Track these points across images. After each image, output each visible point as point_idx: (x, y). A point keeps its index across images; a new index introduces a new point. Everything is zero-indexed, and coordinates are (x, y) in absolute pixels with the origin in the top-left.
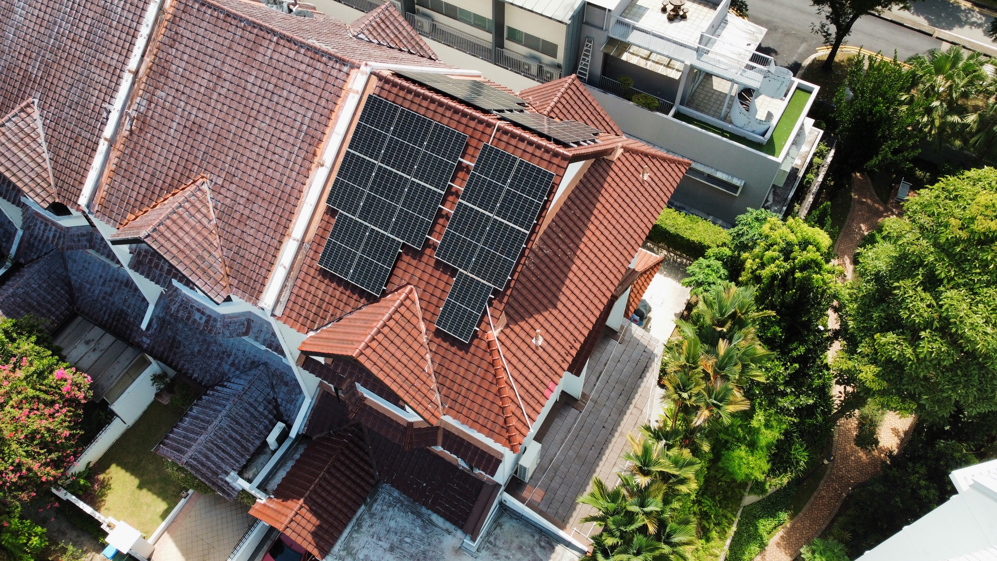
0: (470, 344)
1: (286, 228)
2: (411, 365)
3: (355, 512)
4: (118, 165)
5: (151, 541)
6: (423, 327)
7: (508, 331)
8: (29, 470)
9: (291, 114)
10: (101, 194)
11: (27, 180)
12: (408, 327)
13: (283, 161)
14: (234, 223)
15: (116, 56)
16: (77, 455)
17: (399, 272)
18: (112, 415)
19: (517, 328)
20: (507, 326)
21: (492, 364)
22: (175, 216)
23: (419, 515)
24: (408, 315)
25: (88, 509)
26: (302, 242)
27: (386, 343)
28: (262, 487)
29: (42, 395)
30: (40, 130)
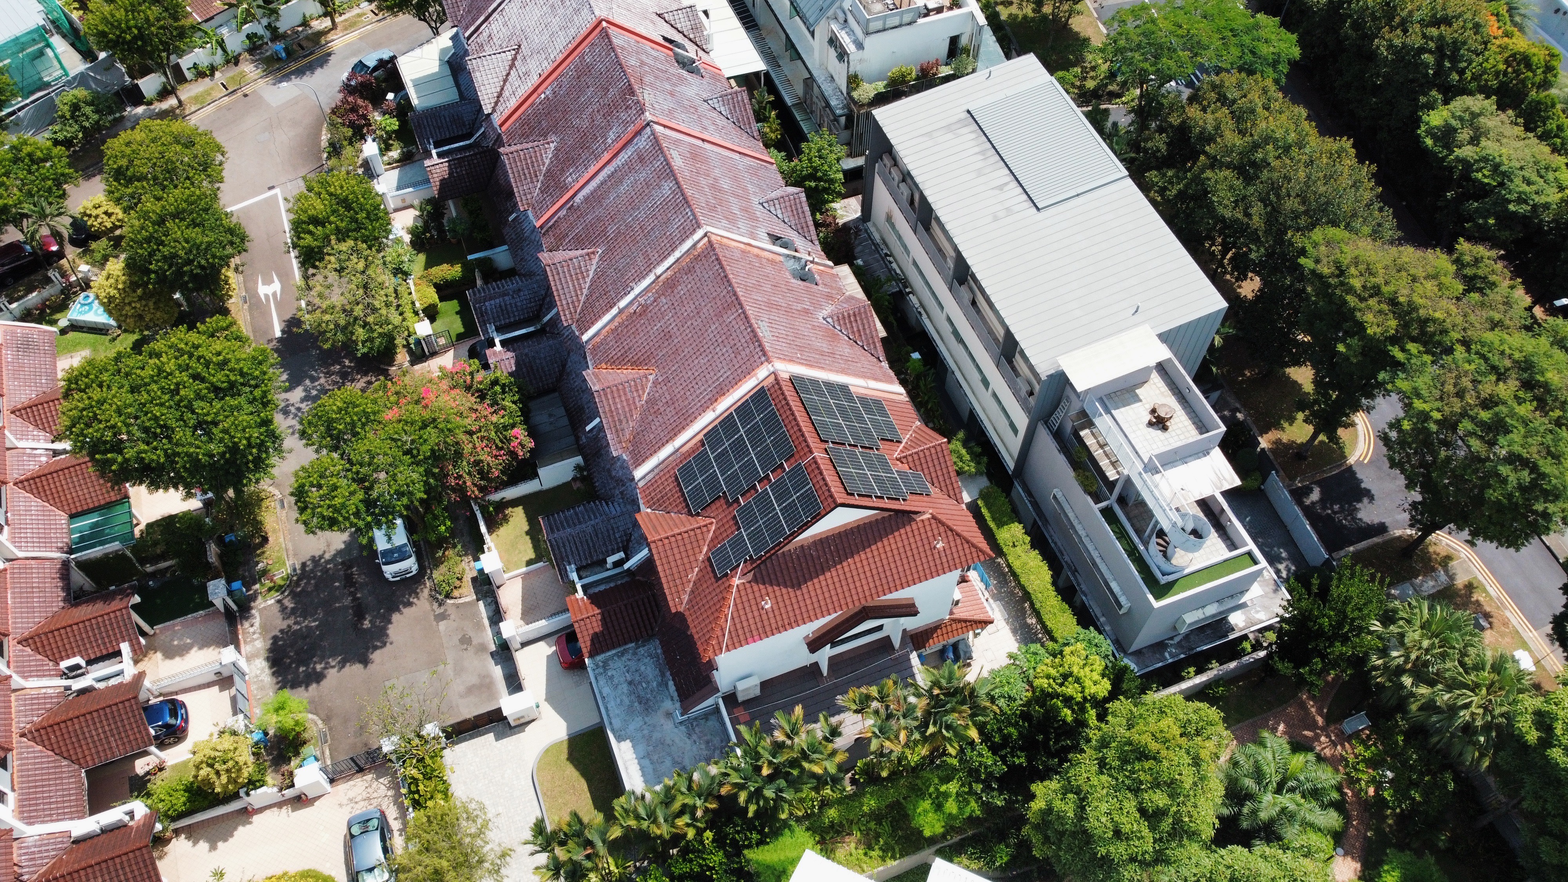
0: (721, 578)
1: (675, 435)
2: (681, 568)
3: (626, 644)
4: (616, 328)
5: (506, 576)
6: (705, 549)
7: (748, 585)
8: (465, 482)
9: (720, 366)
10: (597, 339)
11: (564, 302)
12: (695, 544)
13: (698, 392)
14: (652, 411)
15: (656, 255)
16: (497, 489)
17: (713, 507)
18: (535, 475)
19: (755, 588)
20: (750, 582)
21: (724, 598)
22: (620, 387)
23: (663, 675)
24: (700, 537)
25: (483, 529)
26: (677, 450)
27: (674, 545)
28: (585, 588)
29: (497, 441)
30: (591, 273)
